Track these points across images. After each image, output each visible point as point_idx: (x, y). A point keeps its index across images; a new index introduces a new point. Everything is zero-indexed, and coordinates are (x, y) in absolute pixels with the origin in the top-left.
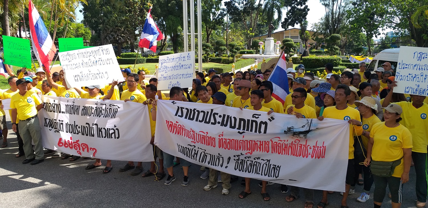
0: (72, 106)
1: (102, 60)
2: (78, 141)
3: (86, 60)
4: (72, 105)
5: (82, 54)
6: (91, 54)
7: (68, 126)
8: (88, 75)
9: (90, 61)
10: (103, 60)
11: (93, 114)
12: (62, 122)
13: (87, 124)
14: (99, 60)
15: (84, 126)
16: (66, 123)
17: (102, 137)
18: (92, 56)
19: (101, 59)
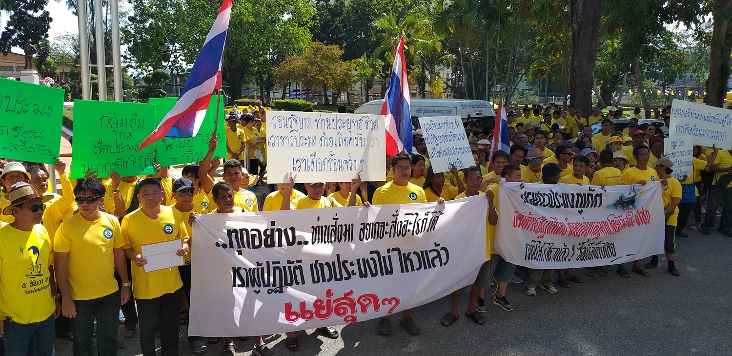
0: (331, 228)
1: (361, 138)
2: (351, 292)
3: (331, 133)
4: (332, 226)
5: (326, 122)
6: (346, 125)
7: (319, 268)
8: (326, 161)
9: (339, 136)
10: (363, 139)
11: (386, 233)
12: (297, 265)
13: (372, 252)
14: (357, 136)
15: (364, 260)
16: (311, 265)
17: (413, 270)
18: (346, 128)
19: (360, 136)
